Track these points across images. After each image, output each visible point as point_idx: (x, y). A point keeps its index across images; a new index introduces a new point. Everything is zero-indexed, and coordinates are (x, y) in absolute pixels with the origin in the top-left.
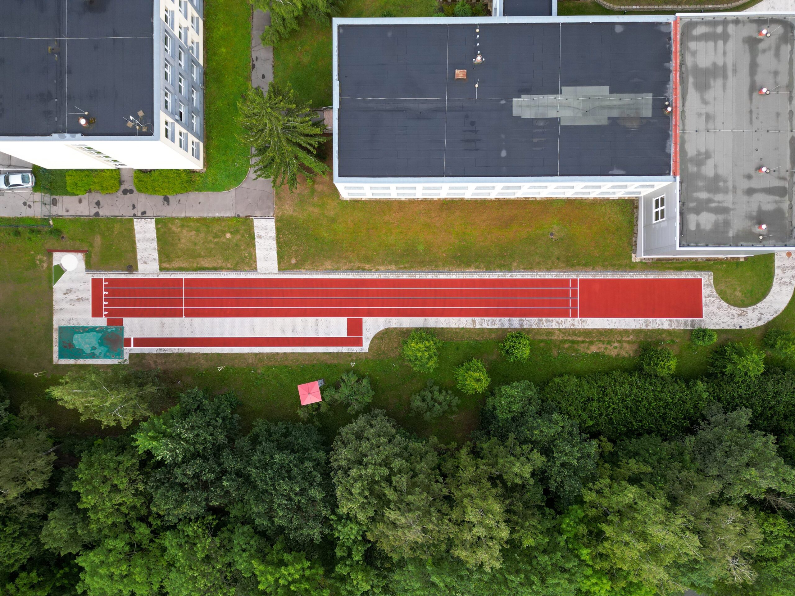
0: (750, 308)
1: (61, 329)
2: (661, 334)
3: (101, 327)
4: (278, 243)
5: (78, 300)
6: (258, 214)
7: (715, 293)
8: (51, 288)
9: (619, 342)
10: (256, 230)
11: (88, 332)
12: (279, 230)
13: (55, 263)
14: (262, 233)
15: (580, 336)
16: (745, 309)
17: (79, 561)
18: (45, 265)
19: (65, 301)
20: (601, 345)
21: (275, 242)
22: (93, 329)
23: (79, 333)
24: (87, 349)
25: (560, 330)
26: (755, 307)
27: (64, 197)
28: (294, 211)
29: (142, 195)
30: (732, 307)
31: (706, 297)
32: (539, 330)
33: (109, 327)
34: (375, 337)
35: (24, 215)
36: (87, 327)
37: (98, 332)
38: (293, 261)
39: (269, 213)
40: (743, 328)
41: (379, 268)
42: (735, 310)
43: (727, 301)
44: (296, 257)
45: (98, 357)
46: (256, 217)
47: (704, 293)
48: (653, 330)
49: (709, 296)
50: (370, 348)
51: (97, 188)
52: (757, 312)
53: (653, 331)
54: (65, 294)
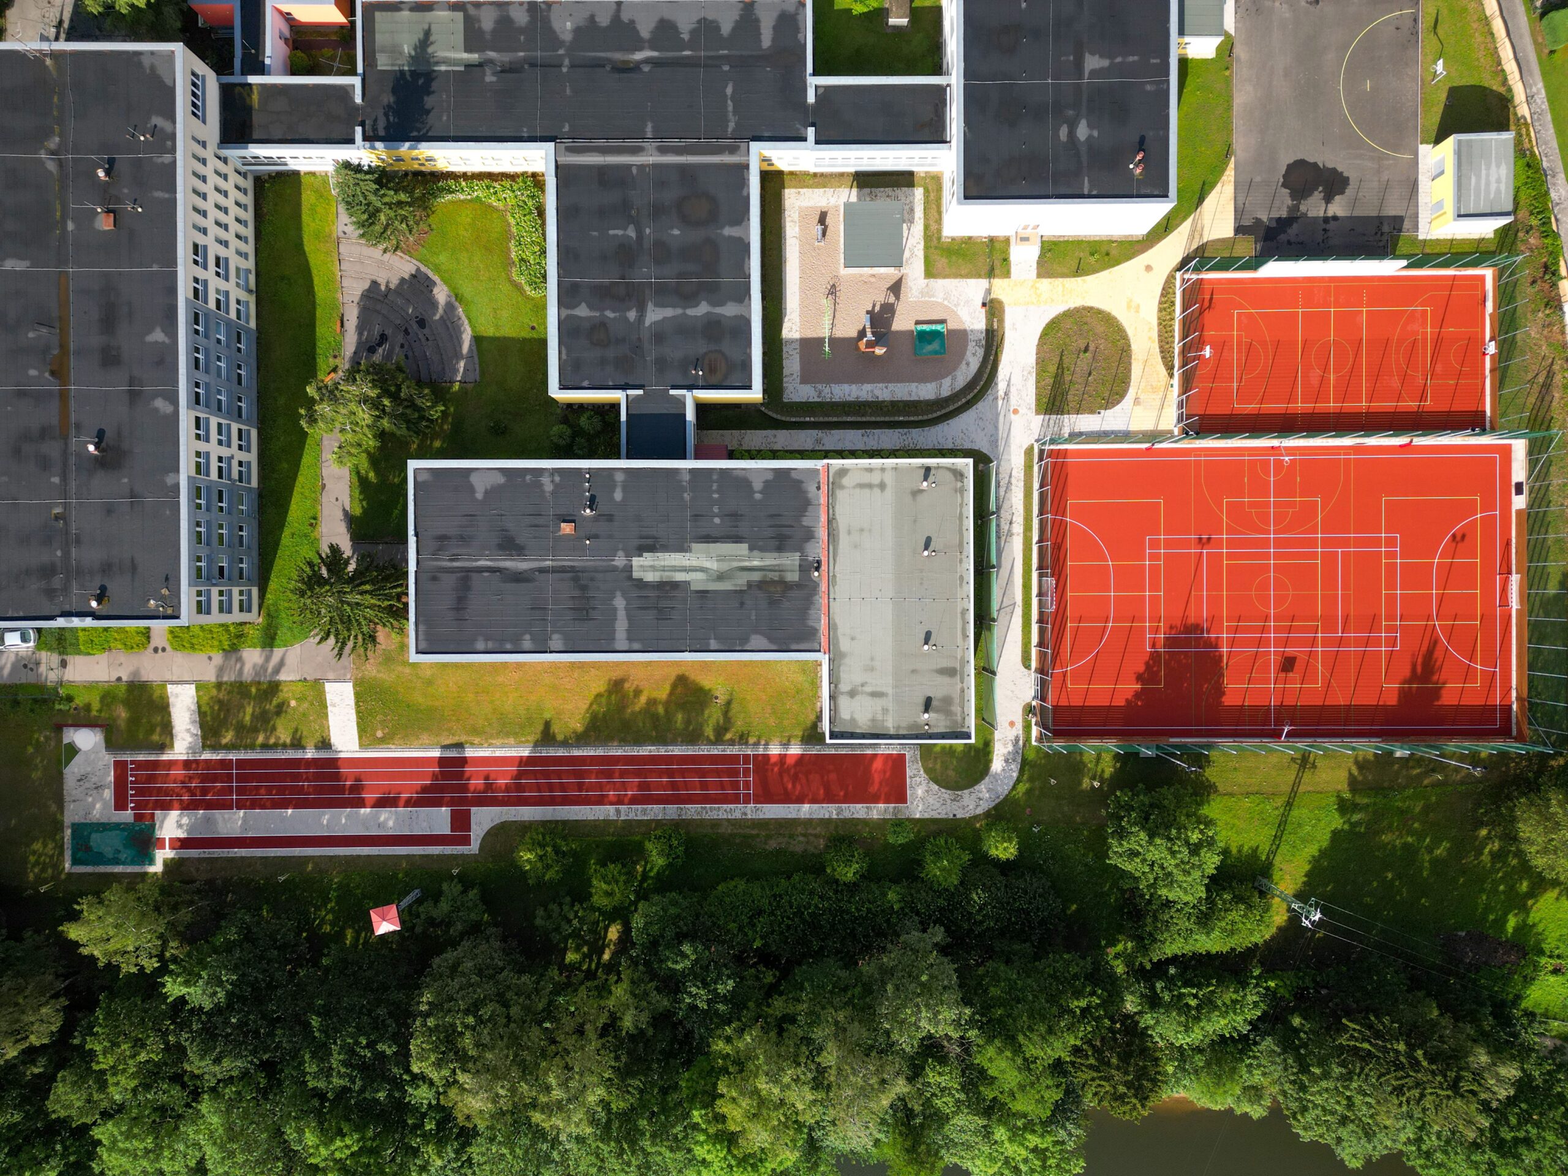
0: (966, 791)
1: (77, 828)
2: (856, 826)
3: (126, 824)
4: (358, 712)
5: (96, 788)
6: (331, 676)
7: (922, 772)
8: (61, 774)
9: (804, 835)
10: (329, 697)
11: (110, 830)
12: (359, 697)
13: (66, 741)
14: (337, 700)
15: (753, 829)
16: (959, 793)
17: (97, 1133)
18: (53, 743)
19: (80, 790)
20: (780, 840)
21: (354, 711)
22: (117, 826)
23: (97, 831)
24: (108, 852)
25: (728, 820)
26: (972, 790)
27: (77, 657)
28: (378, 671)
29: (179, 654)
30: (943, 790)
31: (911, 777)
32: (702, 820)
33: (137, 823)
34: (488, 833)
35: (23, 681)
36: (108, 824)
37: (123, 830)
38: (379, 734)
39: (345, 675)
40: (958, 816)
41: (494, 742)
42: (946, 794)
43: (936, 782)
44: (383, 729)
45: (124, 863)
46: (329, 681)
47: (909, 772)
48: (845, 819)
49: (915, 776)
50: (482, 848)
51: (120, 646)
52: (973, 796)
53: (845, 821)
54: (79, 781)
